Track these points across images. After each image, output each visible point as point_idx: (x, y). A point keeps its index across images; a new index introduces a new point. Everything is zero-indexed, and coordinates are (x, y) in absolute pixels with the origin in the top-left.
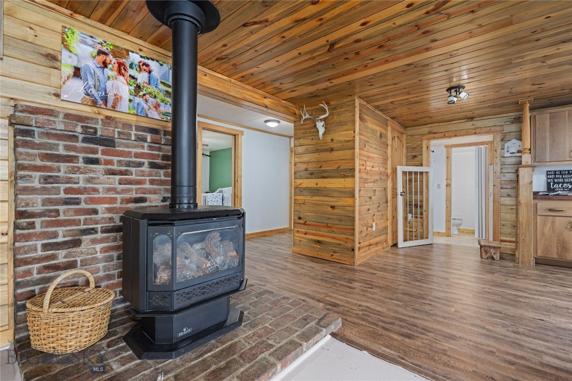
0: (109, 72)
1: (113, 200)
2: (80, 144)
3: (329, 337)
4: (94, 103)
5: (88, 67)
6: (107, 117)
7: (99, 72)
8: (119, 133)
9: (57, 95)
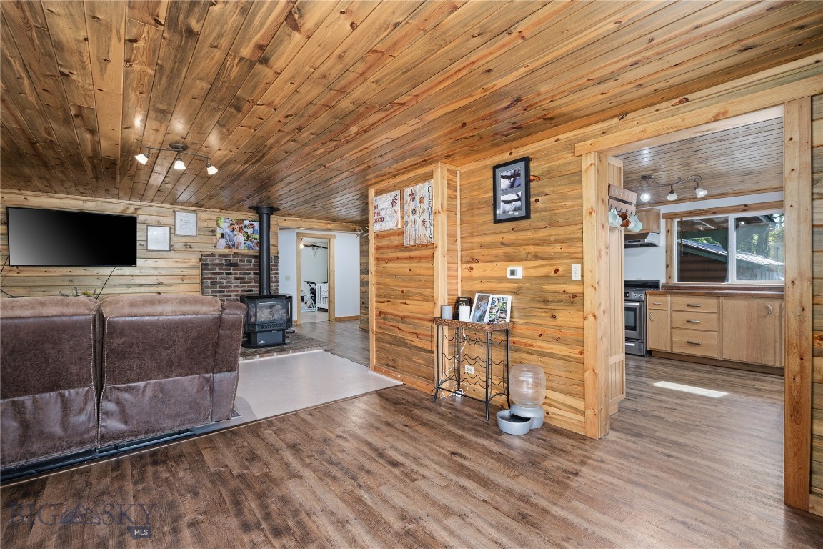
0: (235, 232)
1: (238, 291)
2: (224, 267)
3: (322, 350)
4: (229, 248)
5: (226, 233)
6: (235, 253)
7: (231, 233)
8: (240, 261)
9: (215, 247)
